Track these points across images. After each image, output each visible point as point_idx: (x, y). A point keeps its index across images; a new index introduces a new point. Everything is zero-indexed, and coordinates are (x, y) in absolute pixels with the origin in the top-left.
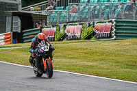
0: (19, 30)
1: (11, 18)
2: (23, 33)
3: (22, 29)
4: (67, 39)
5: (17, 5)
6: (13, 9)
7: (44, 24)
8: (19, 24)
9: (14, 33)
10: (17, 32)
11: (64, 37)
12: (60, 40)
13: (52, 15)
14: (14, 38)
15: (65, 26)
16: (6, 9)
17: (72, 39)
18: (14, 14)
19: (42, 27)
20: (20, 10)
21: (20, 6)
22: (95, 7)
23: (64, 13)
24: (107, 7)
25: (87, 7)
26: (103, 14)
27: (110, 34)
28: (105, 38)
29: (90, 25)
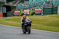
0: (5, 12)
1: (2, 7)
3: (7, 12)
5: (4, 2)
6: (3, 4)
7: (15, 9)
8: (5, 10)
9: (3, 13)
11: (23, 14)
12: (21, 16)
13: (18, 6)
14: (3, 15)
15: (23, 10)
16: (0, 4)
17: (26, 15)
19: (14, 11)
20: (6, 4)
21: (6, 3)
22: (35, 3)
23: (23, 5)
24: (39, 3)
25: (32, 3)
26: (38, 5)
27: (41, 13)
28: (39, 14)
29: (33, 10)
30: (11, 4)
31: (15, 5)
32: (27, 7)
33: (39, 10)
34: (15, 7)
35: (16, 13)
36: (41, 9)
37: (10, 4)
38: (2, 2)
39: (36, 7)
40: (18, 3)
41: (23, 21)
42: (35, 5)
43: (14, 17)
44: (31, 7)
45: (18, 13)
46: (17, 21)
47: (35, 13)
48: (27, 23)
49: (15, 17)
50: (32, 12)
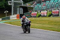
0: (22, 13)
1: (19, 8)
2: (24, 14)
4: (41, 17)
5: (21, 3)
6: (20, 5)
7: (32, 11)
8: (22, 11)
9: (20, 14)
12: (38, 17)
13: (35, 7)
15: (40, 11)
17: (43, 17)
18: (20, 7)
19: (31, 12)
20: (23, 5)
22: (52, 4)
23: (40, 6)
24: (57, 4)
25: (49, 4)
26: (55, 6)
27: (58, 14)
28: (56, 16)
29: (50, 11)
31: (32, 6)
32: (44, 8)
33: (56, 11)
34: (32, 8)
35: (33, 14)
36: (58, 10)
37: (27, 5)
38: (19, 3)
39: (53, 8)
40: (35, 4)
41: (23, 21)
42: (53, 6)
44: (48, 8)
45: (35, 14)
46: (34, 23)
47: (52, 14)
48: (26, 23)
49: (32, 18)
50: (49, 13)
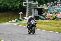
2: (39, 16)
4: (56, 19)
5: (36, 5)
10: (36, 16)
11: (55, 18)
12: (53, 19)
13: (50, 9)
16: (32, 6)
17: (58, 19)
19: (46, 14)
20: (38, 7)
30: (43, 7)
31: (47, 8)
34: (47, 10)
35: (48, 16)
38: (34, 5)
43: (46, 20)
45: (50, 16)
46: (49, 25)
